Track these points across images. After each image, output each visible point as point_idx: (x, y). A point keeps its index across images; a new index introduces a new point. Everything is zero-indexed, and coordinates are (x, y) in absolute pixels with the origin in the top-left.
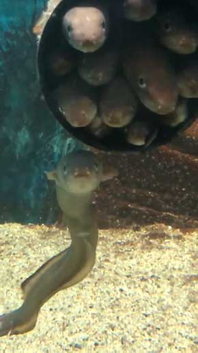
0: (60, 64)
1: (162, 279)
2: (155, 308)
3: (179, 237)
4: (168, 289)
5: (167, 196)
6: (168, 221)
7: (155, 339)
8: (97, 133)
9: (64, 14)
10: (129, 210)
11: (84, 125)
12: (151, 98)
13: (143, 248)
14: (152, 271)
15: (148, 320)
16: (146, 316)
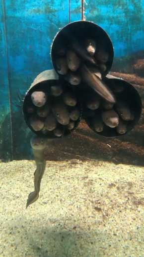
0: (31, 110)
1: (75, 178)
2: (72, 189)
3: (81, 164)
4: (77, 182)
5: (77, 149)
6: (78, 158)
7: (72, 199)
8: (44, 133)
9: (35, 91)
10: (65, 154)
11: (39, 130)
12: (60, 120)
13: (69, 168)
14: (72, 176)
15: (70, 193)
16: (69, 191)
